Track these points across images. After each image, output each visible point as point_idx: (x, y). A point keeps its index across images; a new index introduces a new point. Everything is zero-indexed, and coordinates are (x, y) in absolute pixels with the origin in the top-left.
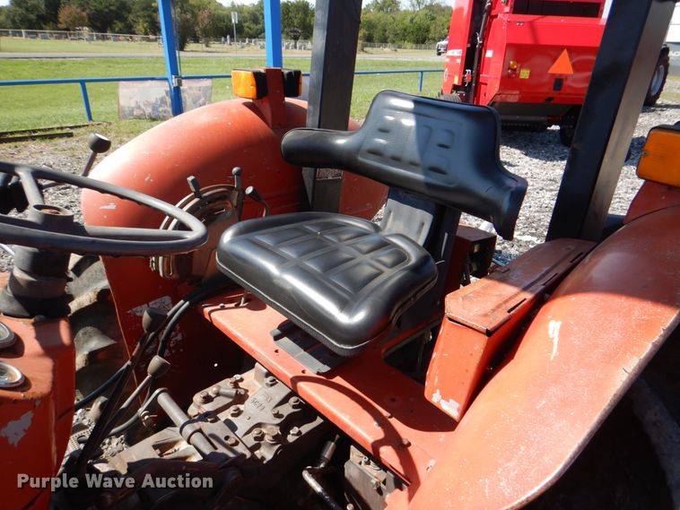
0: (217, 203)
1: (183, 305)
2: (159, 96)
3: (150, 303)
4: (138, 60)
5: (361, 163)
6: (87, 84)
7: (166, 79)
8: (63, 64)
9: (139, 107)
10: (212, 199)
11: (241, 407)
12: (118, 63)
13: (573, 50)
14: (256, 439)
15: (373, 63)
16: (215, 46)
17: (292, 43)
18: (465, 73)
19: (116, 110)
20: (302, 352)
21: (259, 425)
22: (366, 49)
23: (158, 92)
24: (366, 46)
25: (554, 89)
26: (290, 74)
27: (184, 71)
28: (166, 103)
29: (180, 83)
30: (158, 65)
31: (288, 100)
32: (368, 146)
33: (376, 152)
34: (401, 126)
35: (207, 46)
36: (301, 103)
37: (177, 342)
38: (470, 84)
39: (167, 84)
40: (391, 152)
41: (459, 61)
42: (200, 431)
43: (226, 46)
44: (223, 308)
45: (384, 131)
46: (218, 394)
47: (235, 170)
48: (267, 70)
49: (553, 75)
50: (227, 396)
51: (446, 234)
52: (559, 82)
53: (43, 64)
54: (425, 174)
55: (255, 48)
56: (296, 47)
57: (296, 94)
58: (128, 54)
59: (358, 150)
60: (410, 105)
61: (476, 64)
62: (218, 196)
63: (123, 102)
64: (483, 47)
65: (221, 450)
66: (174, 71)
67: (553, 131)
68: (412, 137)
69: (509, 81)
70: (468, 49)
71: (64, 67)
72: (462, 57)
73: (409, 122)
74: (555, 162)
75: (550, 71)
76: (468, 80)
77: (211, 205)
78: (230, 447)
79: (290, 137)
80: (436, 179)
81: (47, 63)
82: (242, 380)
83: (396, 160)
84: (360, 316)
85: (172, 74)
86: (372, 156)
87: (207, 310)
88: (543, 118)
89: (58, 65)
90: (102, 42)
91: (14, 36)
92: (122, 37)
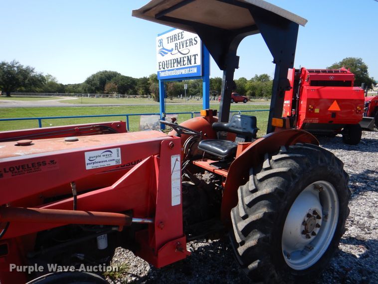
1: (188, 161)
2: (156, 122)
4: (142, 107)
5: (230, 129)
6: (129, 116)
7: (159, 114)
8: (111, 108)
9: (147, 126)
13: (339, 101)
15: (254, 107)
16: (175, 99)
17: (213, 97)
18: (292, 111)
19: (138, 126)
22: (251, 100)
23: (156, 119)
24: (251, 98)
25: (332, 117)
27: (167, 111)
28: (158, 124)
29: (165, 116)
30: (151, 109)
31: (214, 117)
32: (231, 125)
34: (238, 121)
35: (171, 100)
36: (216, 117)
38: (295, 115)
39: (159, 116)
40: (236, 126)
41: (289, 105)
43: (180, 99)
45: (235, 122)
49: (331, 111)
52: (334, 114)
53: (103, 109)
55: (194, 100)
56: (214, 99)
57: (216, 115)
60: (240, 116)
61: (297, 107)
63: (141, 124)
64: (300, 100)
66: (163, 110)
67: (338, 137)
68: (240, 122)
69: (310, 113)
70: (293, 100)
71: (111, 110)
72: (290, 104)
73: (240, 120)
74: (336, 150)
75: (330, 109)
76: (293, 114)
79: (214, 124)
80: (245, 131)
81: (105, 108)
84: (226, 151)
85: (162, 112)
86: (232, 127)
87: (194, 162)
88: (332, 131)
89: (109, 109)
90: (122, 99)
91: (84, 96)
92: (131, 96)
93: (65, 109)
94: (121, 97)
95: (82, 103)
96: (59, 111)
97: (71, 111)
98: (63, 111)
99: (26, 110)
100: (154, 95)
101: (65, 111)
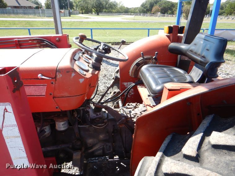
0: (148, 60)
1: (134, 84)
3: (128, 83)
5: (188, 54)
8: (148, 24)
10: (147, 59)
11: (135, 109)
12: (164, 24)
14: (134, 116)
20: (153, 101)
21: (136, 114)
26: (181, 27)
31: (179, 35)
32: (190, 49)
33: (191, 51)
34: (200, 44)
37: (132, 95)
40: (195, 51)
42: (123, 109)
44: (142, 87)
46: (131, 105)
47: (156, 52)
48: (174, 26)
50: (133, 106)
51: (207, 79)
54: (201, 58)
58: (169, 21)
59: (188, 50)
62: (148, 58)
65: (125, 114)
71: (147, 25)
77: (146, 60)
78: (126, 114)
80: (203, 60)
82: (139, 105)
83: (196, 53)
86: (191, 52)
87: (138, 87)
89: (146, 24)
90: (162, 17)
91: (139, 15)
92: (170, 15)
93: (118, 23)
94: (162, 16)
95: (134, 20)
96: (115, 24)
97: (122, 25)
98: (117, 24)
99: (98, 23)
100: (185, 15)
101: (118, 25)
